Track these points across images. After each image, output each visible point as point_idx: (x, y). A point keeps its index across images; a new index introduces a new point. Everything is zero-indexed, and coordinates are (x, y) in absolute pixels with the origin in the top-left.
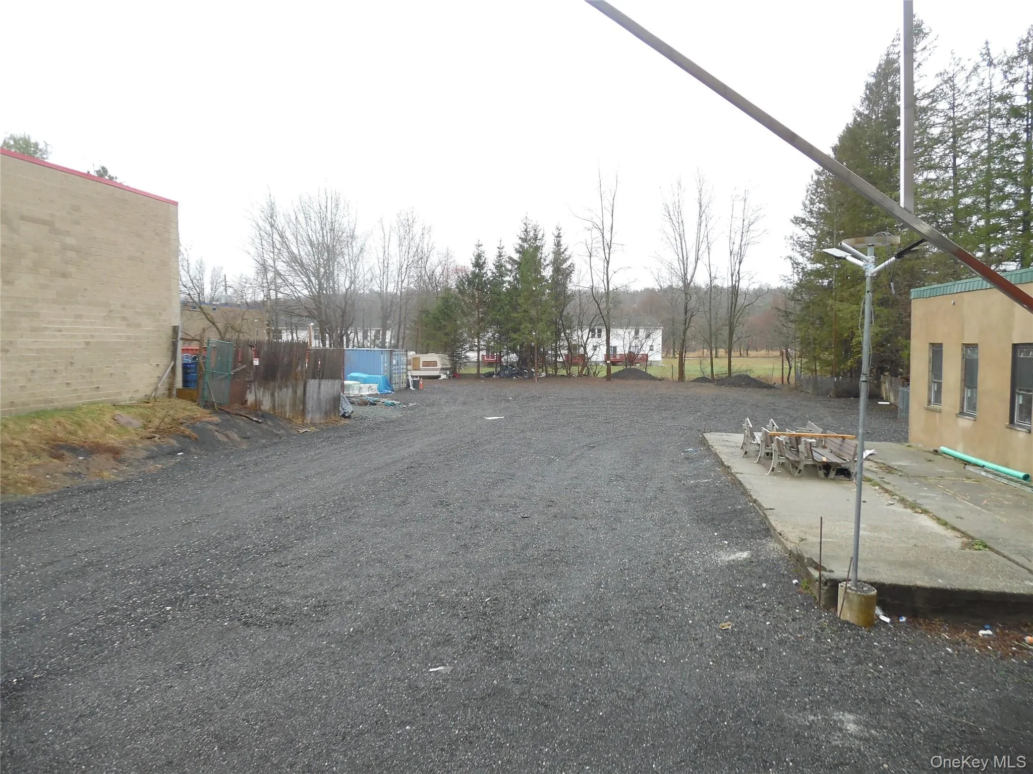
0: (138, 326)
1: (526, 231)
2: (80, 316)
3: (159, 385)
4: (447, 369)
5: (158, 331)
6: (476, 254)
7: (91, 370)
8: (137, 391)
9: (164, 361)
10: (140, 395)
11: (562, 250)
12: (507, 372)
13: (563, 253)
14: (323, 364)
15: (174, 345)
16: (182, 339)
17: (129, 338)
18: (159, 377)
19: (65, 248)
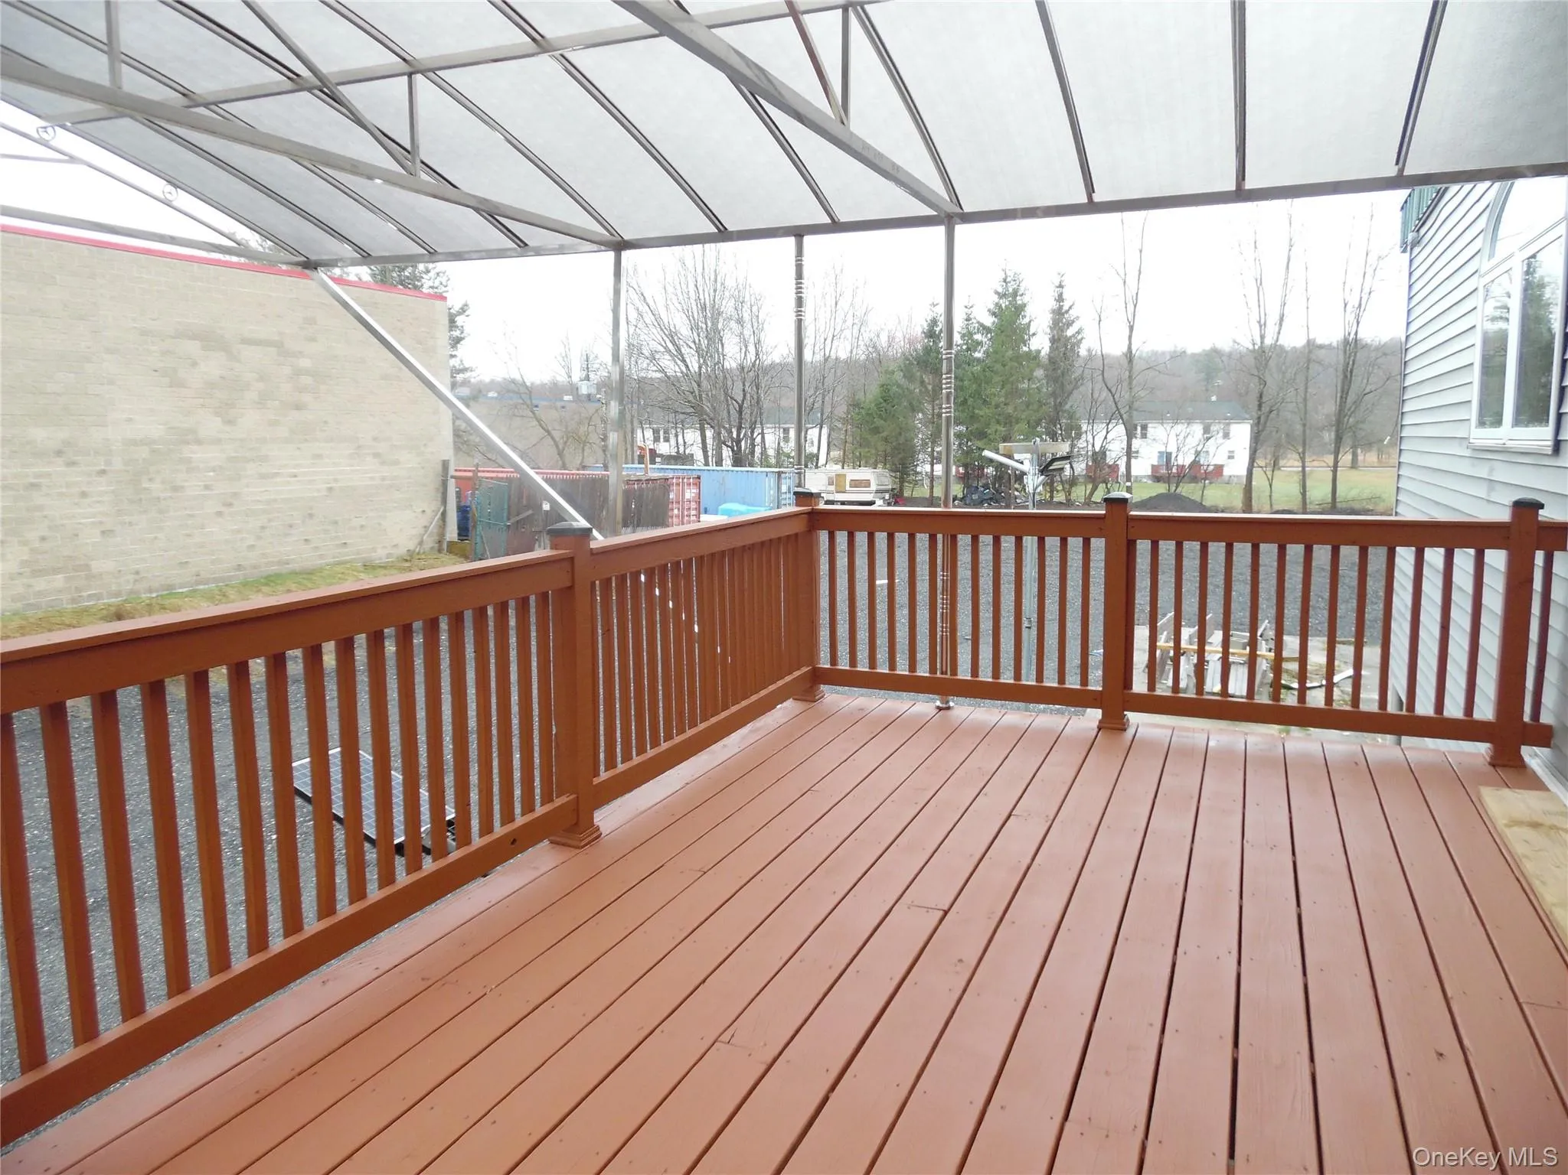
0: (396, 463)
1: (1005, 281)
2: (319, 456)
3: (425, 537)
4: (886, 491)
5: (423, 468)
6: (929, 318)
7: (336, 523)
8: (396, 546)
9: (432, 506)
10: (402, 551)
11: (1066, 308)
12: (975, 497)
13: (1067, 312)
14: (639, 507)
15: (444, 484)
16: (452, 477)
17: (383, 479)
18: (425, 527)
19: (298, 372)
